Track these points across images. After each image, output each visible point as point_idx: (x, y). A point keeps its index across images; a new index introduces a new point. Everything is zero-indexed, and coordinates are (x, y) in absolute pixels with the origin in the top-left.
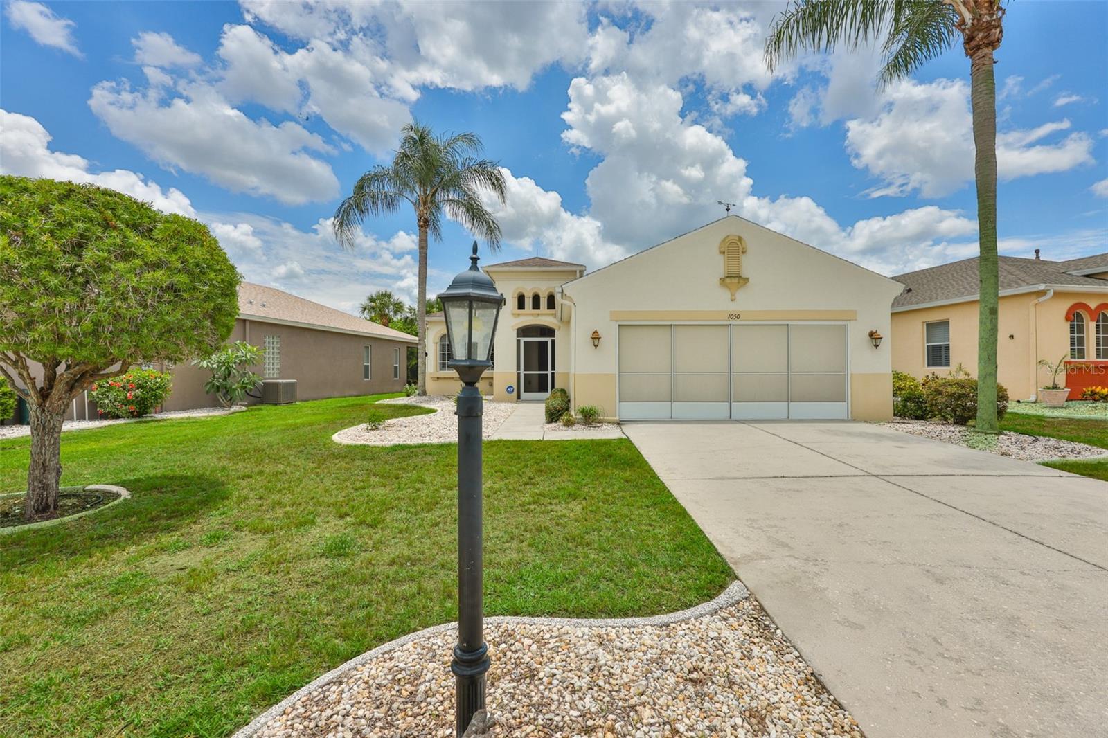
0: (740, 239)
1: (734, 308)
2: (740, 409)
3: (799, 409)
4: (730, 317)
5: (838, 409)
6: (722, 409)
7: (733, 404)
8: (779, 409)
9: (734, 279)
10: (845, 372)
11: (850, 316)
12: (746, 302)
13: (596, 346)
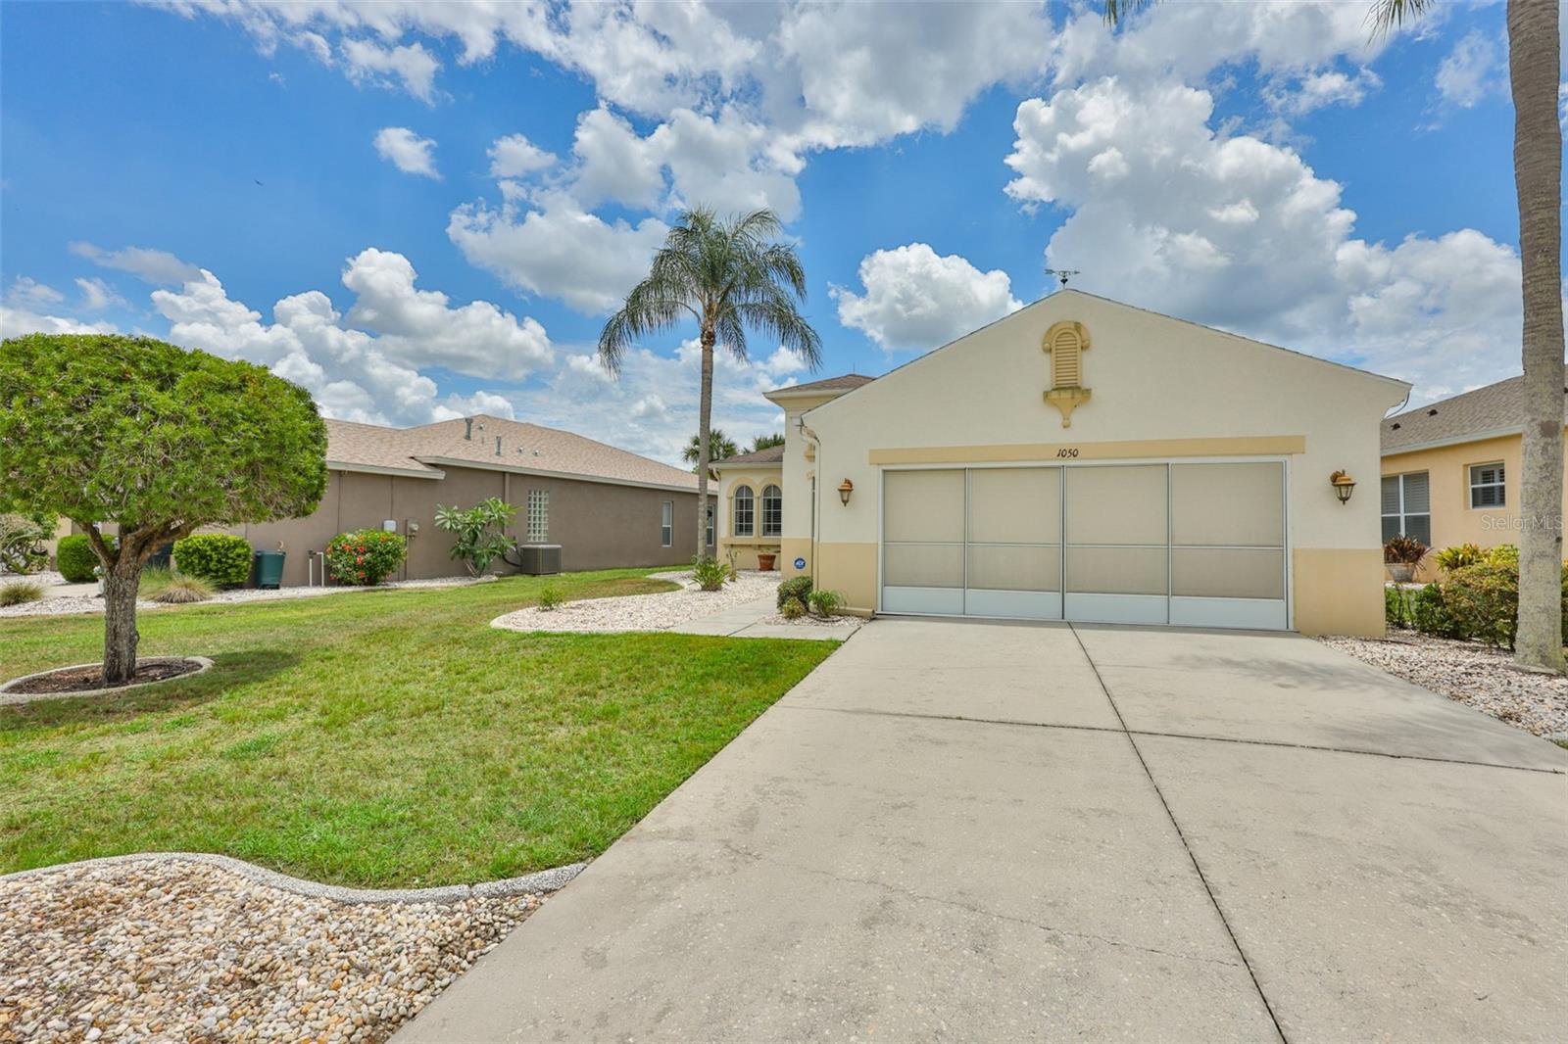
0: (1078, 326)
1: (1066, 439)
2: (1079, 604)
3: (1186, 608)
4: (1062, 454)
5: (1270, 611)
6: (1047, 603)
7: (1066, 595)
8: (1152, 606)
9: (1069, 392)
10: (1280, 546)
11: (1294, 446)
12: (1088, 428)
13: (845, 502)
